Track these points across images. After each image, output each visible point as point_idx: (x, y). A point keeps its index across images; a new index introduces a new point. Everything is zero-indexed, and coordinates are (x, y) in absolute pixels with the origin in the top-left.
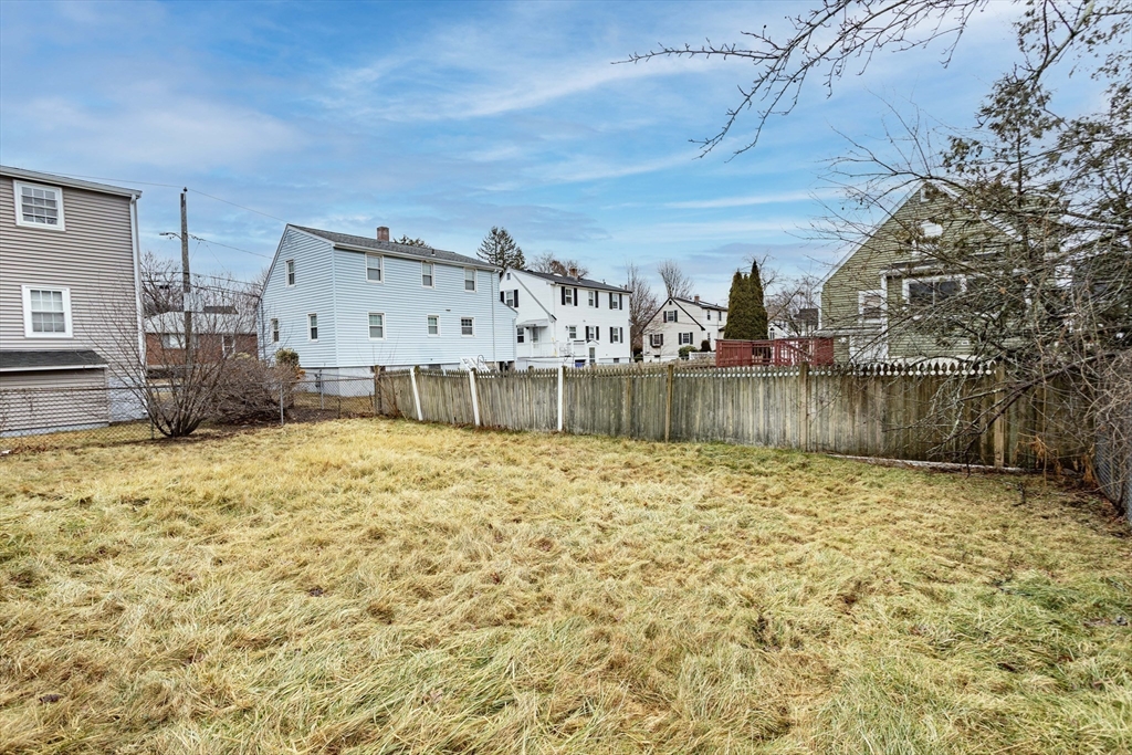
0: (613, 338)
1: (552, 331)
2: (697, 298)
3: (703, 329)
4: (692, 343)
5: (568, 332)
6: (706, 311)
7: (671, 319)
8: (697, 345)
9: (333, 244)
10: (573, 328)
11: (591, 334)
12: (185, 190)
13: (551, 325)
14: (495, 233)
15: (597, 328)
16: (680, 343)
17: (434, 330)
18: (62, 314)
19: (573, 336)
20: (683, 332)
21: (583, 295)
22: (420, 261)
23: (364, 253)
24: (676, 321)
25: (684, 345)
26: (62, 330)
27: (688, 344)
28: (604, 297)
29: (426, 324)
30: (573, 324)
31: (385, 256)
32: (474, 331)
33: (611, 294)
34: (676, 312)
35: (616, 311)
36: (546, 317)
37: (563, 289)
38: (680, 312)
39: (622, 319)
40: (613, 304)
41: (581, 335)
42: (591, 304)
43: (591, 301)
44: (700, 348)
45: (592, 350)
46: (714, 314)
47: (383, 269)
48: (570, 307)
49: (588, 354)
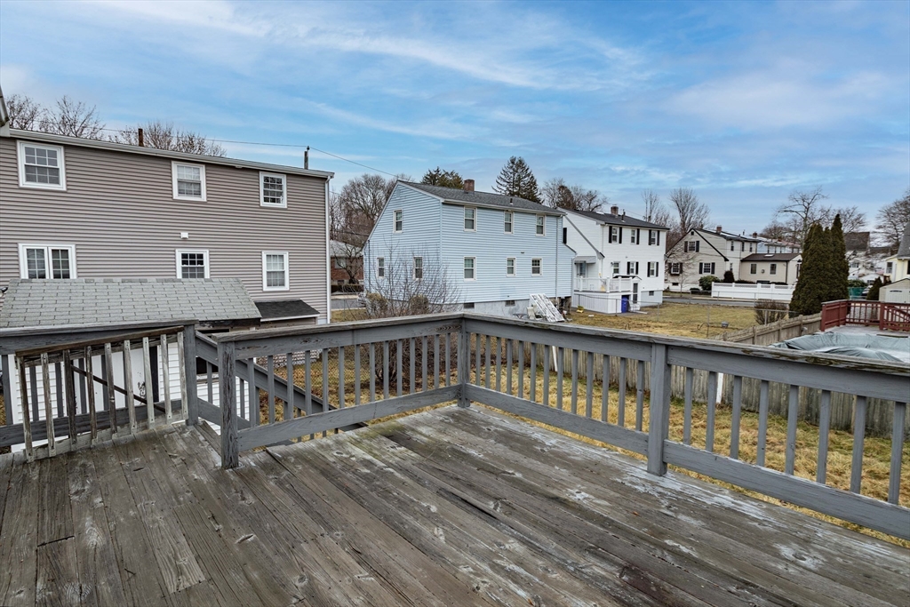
0: (650, 273)
1: (600, 267)
2: (719, 228)
3: (726, 260)
4: (713, 273)
5: (613, 268)
6: (730, 243)
7: (692, 249)
8: (720, 274)
9: (442, 200)
10: (617, 264)
11: (632, 269)
12: (308, 149)
13: (598, 262)
14: (513, 163)
15: (637, 263)
16: (701, 272)
17: (511, 270)
18: (284, 272)
19: (616, 271)
20: (704, 262)
21: (627, 233)
22: (503, 211)
23: (463, 206)
24: (697, 251)
25: (705, 275)
26: (283, 284)
27: (709, 274)
28: (644, 234)
29: (505, 265)
30: (617, 260)
31: (479, 208)
32: (541, 270)
33: (650, 231)
34: (698, 242)
35: (654, 246)
36: (595, 254)
37: (611, 228)
38: (702, 243)
39: (657, 254)
40: (651, 241)
41: (623, 271)
42: (633, 241)
43: (633, 238)
44: (723, 278)
45: (636, 285)
46: (738, 245)
47: (476, 219)
48: (615, 244)
49: (632, 290)
